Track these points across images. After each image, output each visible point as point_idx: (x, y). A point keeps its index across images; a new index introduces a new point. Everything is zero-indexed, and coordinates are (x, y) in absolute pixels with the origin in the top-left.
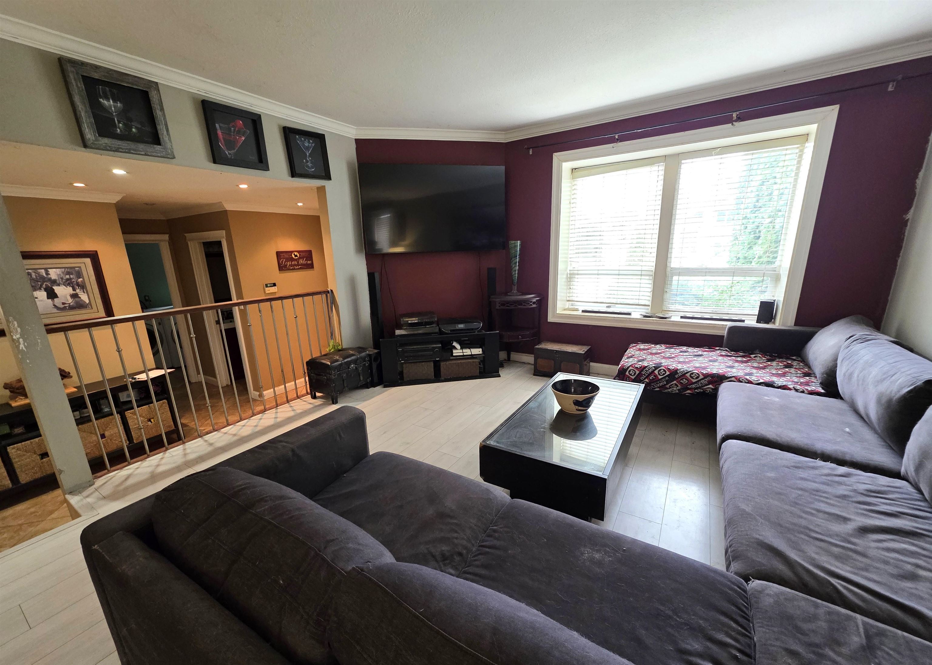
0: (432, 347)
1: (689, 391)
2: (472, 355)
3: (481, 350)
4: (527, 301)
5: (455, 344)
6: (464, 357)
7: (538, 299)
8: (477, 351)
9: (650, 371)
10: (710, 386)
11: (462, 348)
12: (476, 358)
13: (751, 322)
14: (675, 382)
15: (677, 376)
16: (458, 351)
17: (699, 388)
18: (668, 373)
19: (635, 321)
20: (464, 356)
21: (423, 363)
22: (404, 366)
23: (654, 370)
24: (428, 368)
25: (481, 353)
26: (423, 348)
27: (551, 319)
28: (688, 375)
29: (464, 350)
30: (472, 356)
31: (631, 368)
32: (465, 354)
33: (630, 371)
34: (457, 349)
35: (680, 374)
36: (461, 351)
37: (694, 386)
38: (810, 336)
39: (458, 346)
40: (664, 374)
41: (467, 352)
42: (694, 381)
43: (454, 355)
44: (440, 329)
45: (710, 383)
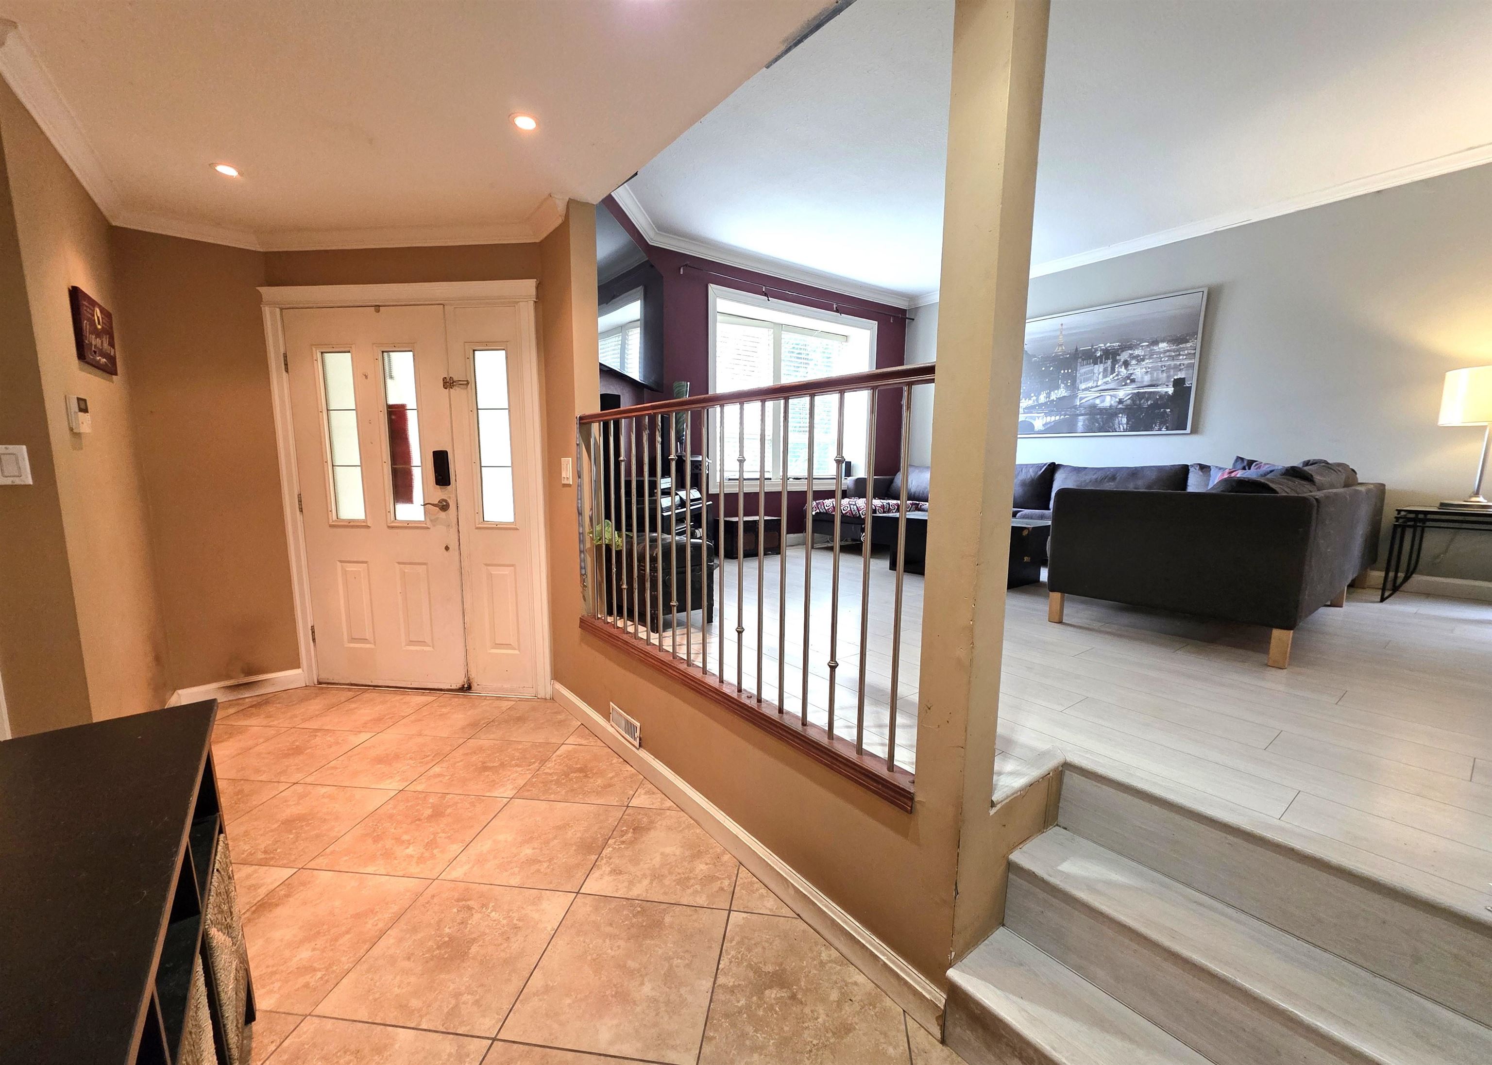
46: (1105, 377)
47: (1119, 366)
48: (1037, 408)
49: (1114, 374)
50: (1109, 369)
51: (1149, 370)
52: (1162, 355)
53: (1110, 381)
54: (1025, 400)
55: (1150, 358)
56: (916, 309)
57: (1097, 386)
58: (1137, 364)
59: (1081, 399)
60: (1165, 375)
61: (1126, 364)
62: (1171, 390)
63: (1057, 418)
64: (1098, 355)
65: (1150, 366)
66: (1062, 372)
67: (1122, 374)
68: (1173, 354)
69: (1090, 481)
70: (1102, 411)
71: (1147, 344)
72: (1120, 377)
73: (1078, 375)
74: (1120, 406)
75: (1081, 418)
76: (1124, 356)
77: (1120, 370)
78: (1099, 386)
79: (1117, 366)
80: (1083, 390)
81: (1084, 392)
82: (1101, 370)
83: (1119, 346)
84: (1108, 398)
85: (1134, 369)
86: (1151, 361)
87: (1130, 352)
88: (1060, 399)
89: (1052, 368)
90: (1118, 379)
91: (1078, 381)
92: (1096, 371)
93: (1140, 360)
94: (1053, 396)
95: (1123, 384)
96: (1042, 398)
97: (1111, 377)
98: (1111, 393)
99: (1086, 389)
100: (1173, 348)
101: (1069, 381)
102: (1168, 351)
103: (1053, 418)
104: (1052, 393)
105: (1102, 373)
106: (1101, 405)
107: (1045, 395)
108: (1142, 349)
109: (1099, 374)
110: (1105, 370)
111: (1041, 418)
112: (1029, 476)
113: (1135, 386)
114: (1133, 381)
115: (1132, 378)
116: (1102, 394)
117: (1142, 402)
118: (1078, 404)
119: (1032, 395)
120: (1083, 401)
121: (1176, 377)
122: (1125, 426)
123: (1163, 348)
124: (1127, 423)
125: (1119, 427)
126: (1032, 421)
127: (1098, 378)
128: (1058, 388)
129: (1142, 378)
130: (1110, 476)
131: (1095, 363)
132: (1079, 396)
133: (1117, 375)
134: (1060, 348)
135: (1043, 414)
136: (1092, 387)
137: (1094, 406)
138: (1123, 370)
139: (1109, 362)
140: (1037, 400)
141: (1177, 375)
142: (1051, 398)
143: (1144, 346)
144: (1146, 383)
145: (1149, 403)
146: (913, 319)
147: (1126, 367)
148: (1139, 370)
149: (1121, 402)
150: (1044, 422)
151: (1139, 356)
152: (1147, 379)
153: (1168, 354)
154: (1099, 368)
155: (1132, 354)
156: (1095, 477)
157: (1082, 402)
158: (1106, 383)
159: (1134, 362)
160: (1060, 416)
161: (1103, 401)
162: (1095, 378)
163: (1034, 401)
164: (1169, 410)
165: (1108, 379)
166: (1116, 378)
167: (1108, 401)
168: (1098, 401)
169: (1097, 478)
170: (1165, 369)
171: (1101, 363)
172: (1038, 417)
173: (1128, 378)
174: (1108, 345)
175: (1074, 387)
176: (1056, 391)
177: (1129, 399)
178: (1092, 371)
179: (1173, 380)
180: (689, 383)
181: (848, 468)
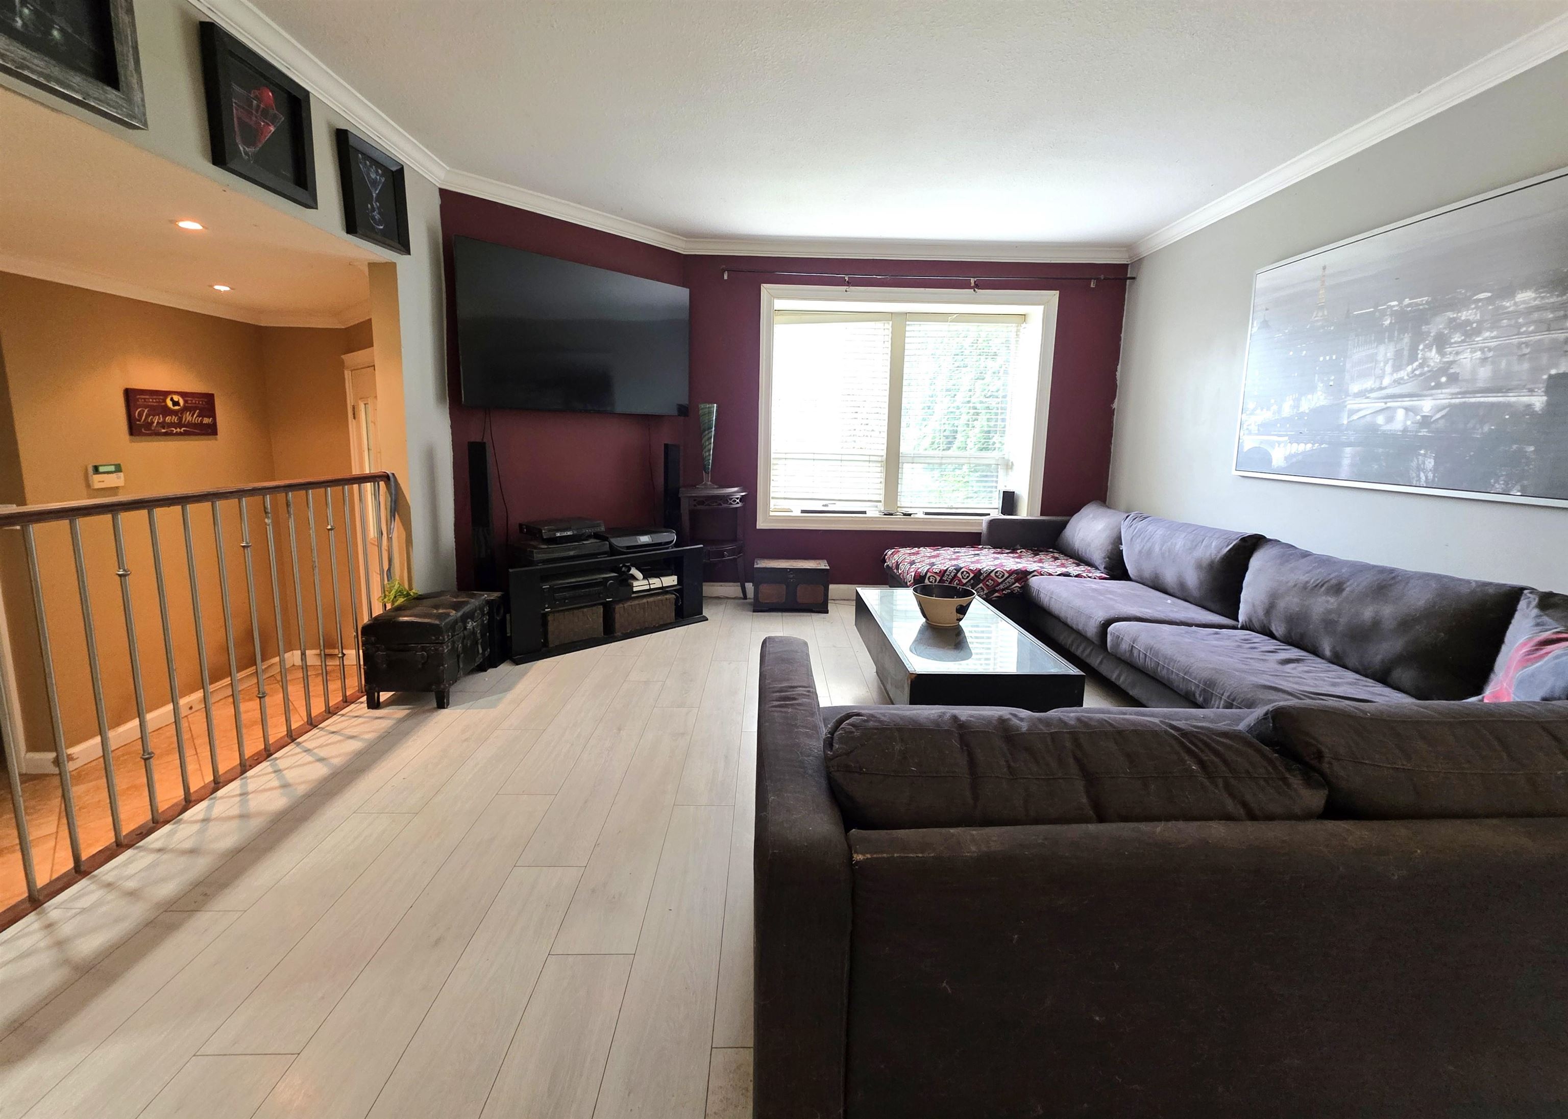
0: (603, 578)
1: (997, 594)
2: (662, 588)
3: (675, 578)
4: (727, 498)
5: (634, 571)
6: (650, 593)
7: (743, 494)
8: (670, 581)
9: (953, 574)
10: (1017, 584)
11: (645, 578)
12: (667, 593)
14: (981, 585)
15: (982, 577)
16: (640, 584)
17: (1007, 588)
18: (972, 575)
20: (650, 590)
21: (585, 610)
22: (550, 618)
23: (957, 573)
24: (594, 617)
25: (676, 583)
26: (580, 581)
27: (761, 524)
28: (993, 574)
29: (652, 581)
30: (664, 590)
31: (929, 574)
32: (652, 587)
33: (929, 579)
34: (637, 579)
35: (985, 575)
36: (646, 582)
37: (1001, 586)
39: (639, 575)
40: (968, 577)
41: (656, 583)
42: (1000, 581)
43: (635, 589)
44: (611, 545)
45: (1017, 580)
46: (1397, 368)
47: (1426, 347)
48: (1279, 425)
49: (1416, 364)
50: (1406, 353)
51: (1491, 354)
52: (1521, 320)
53: (1406, 378)
54: (1262, 409)
55: (1491, 329)
56: (1139, 262)
57: (1381, 389)
58: (1463, 341)
59: (1352, 412)
60: (1526, 366)
61: (1441, 342)
62: (1538, 401)
63: (1309, 446)
64: (1387, 323)
65: (1492, 344)
66: (1321, 359)
67: (1432, 364)
68: (1551, 316)
69: (1295, 585)
70: (1390, 439)
71: (1489, 294)
72: (1426, 369)
73: (1348, 366)
74: (1424, 432)
75: (1348, 450)
76: (1438, 325)
77: (1428, 354)
78: (1385, 388)
79: (1421, 347)
80: (1357, 395)
81: (1358, 400)
82: (1390, 355)
83: (1427, 302)
84: (1400, 414)
85: (1457, 353)
86: (1495, 333)
87: (1451, 315)
88: (1317, 412)
89: (1304, 352)
90: (1421, 375)
91: (1347, 377)
92: (1380, 357)
93: (1469, 331)
94: (1305, 406)
95: (1433, 384)
96: (1287, 410)
97: (1409, 368)
98: (1407, 403)
99: (1362, 394)
100: (1552, 300)
101: (1333, 378)
102: (1538, 308)
103: (1302, 448)
104: (1303, 398)
105: (1390, 362)
106: (1388, 427)
107: (1291, 402)
108: (1477, 308)
109: (1386, 363)
110: (1398, 354)
111: (1282, 445)
112: (1208, 554)
113: (1457, 390)
114: (1454, 379)
115: (1452, 371)
116: (1389, 405)
117: (1470, 425)
118: (1345, 422)
119: (1272, 401)
120: (1355, 417)
121: (1553, 372)
122: (1430, 475)
123: (1524, 302)
124: (1435, 470)
125: (1418, 476)
126: (1270, 450)
127: (1383, 371)
128: (1312, 389)
129: (1474, 372)
130: (1334, 582)
131: (1380, 341)
132: (1349, 407)
133: (1421, 366)
134: (1320, 314)
135: (1286, 438)
136: (1372, 390)
137: (1373, 429)
138: (1433, 354)
139: (1407, 338)
140: (1279, 411)
141: (1556, 365)
142: (1301, 410)
143: (1480, 300)
144: (1480, 384)
145: (1486, 428)
146: (1134, 278)
147: (1441, 352)
148: (1467, 354)
149: (1425, 422)
150: (1287, 453)
151: (1468, 322)
152: (1484, 373)
153: (1536, 316)
154: (1385, 352)
155: (1454, 319)
156: (1304, 578)
157: (1351, 419)
158: (1398, 382)
159: (1457, 337)
160: (1313, 444)
161: (1390, 420)
162: (1378, 372)
163: (1274, 413)
164: (1532, 448)
165: (1403, 374)
166: (1417, 372)
167: (1400, 421)
168: (1380, 420)
169: (1307, 582)
170: (1527, 351)
171: (1391, 339)
172: (1279, 443)
173: (1444, 369)
174: (1407, 301)
175: (1338, 390)
176: (1310, 396)
177: (1442, 417)
178: (1372, 358)
179: (1545, 377)
180: (715, 405)
181: (1009, 501)
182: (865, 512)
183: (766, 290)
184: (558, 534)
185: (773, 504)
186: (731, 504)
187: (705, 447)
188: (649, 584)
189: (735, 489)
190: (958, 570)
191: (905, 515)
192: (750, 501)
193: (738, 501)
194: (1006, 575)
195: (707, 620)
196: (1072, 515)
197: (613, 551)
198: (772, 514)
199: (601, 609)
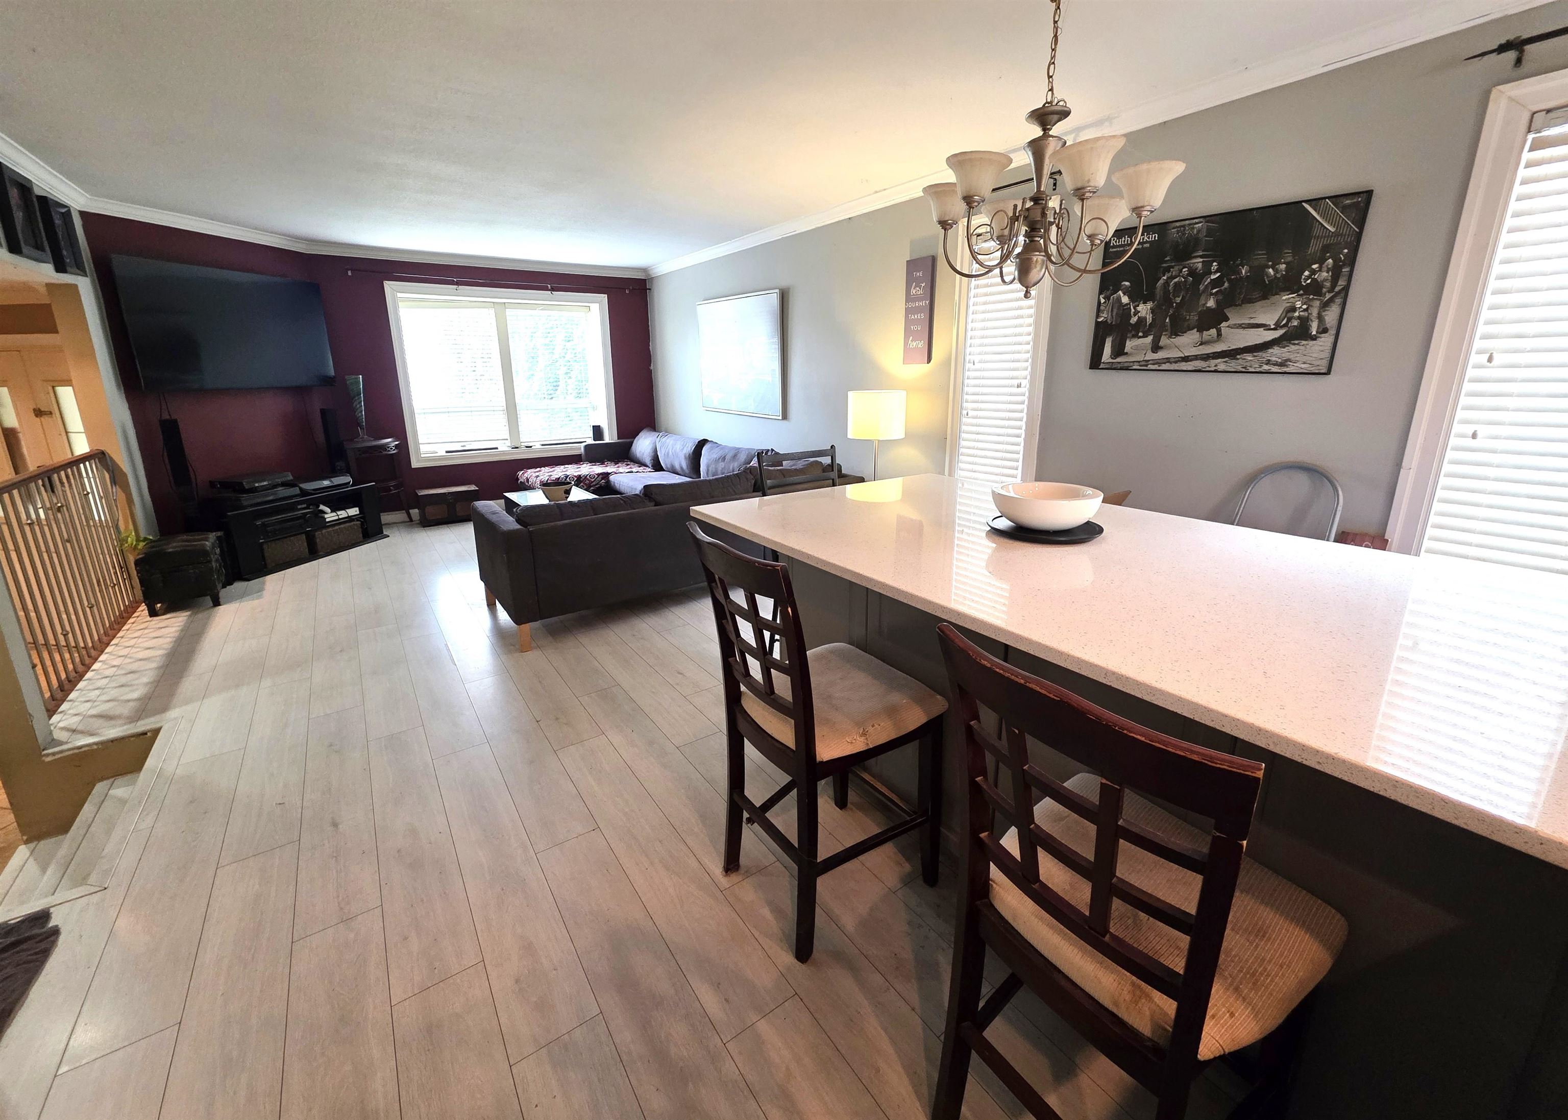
1: (592, 488)
2: (349, 517)
3: (357, 509)
4: (384, 447)
5: (322, 507)
6: (339, 522)
7: (397, 443)
8: (354, 511)
9: (563, 479)
10: (603, 481)
11: (333, 511)
12: (353, 520)
13: (591, 441)
14: (582, 484)
15: (581, 479)
16: (330, 516)
17: (597, 484)
18: (576, 479)
19: (504, 453)
20: (339, 519)
21: (292, 538)
22: (265, 546)
23: (566, 479)
24: (300, 544)
25: (358, 512)
26: (285, 517)
27: (415, 464)
28: (588, 477)
29: (339, 513)
30: (350, 519)
32: (340, 517)
34: (326, 513)
35: (583, 478)
36: (334, 514)
37: (594, 483)
38: (631, 444)
39: (328, 510)
40: (573, 480)
41: (343, 514)
42: (593, 480)
43: (327, 520)
44: (301, 489)
45: (602, 479)
112: (688, 451)
130: (723, 456)
146: (650, 289)
169: (716, 458)
180: (361, 376)
181: (598, 432)
182: (497, 448)
183: (389, 286)
184: (257, 485)
185: (423, 448)
186: (389, 451)
187: (357, 409)
188: (338, 515)
189: (390, 440)
190: (567, 477)
191: (527, 447)
192: (403, 447)
193: (394, 448)
194: (596, 476)
195: (389, 536)
196: (635, 438)
197: (304, 493)
198: (422, 456)
199: (304, 536)
